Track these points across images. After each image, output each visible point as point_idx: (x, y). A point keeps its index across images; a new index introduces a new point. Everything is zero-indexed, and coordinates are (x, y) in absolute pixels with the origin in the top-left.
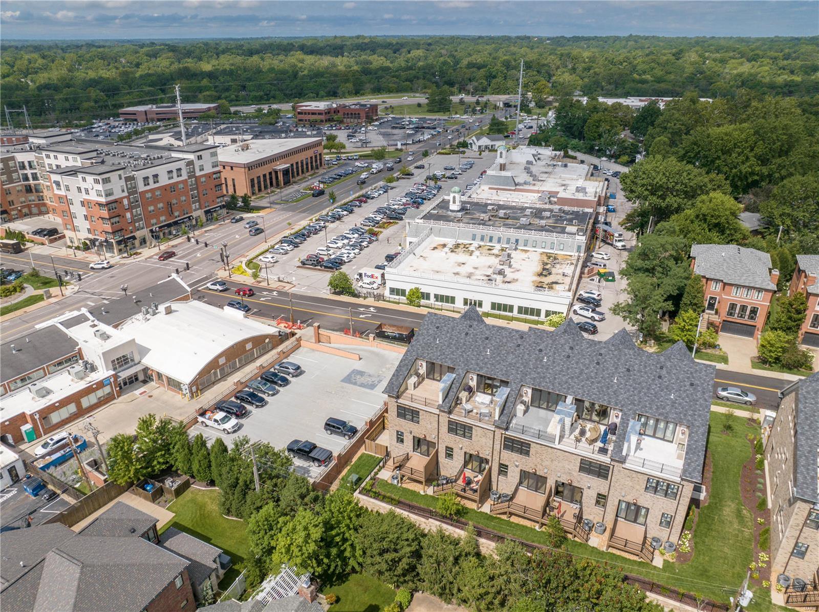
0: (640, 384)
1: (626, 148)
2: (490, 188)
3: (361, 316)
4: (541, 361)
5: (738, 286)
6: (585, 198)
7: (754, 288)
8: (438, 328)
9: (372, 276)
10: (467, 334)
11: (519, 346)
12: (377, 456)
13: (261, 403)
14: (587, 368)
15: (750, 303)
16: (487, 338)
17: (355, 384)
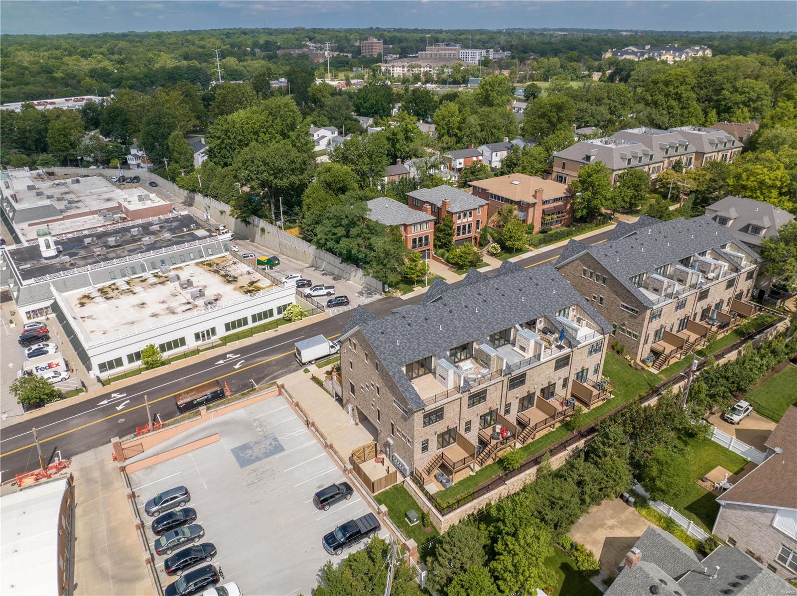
1: (112, 152)
2: (30, 225)
3: (118, 408)
4: (475, 313)
5: (414, 224)
6: (153, 205)
7: (424, 222)
11: (451, 312)
12: (387, 488)
14: (502, 302)
15: (423, 234)
17: (258, 459)
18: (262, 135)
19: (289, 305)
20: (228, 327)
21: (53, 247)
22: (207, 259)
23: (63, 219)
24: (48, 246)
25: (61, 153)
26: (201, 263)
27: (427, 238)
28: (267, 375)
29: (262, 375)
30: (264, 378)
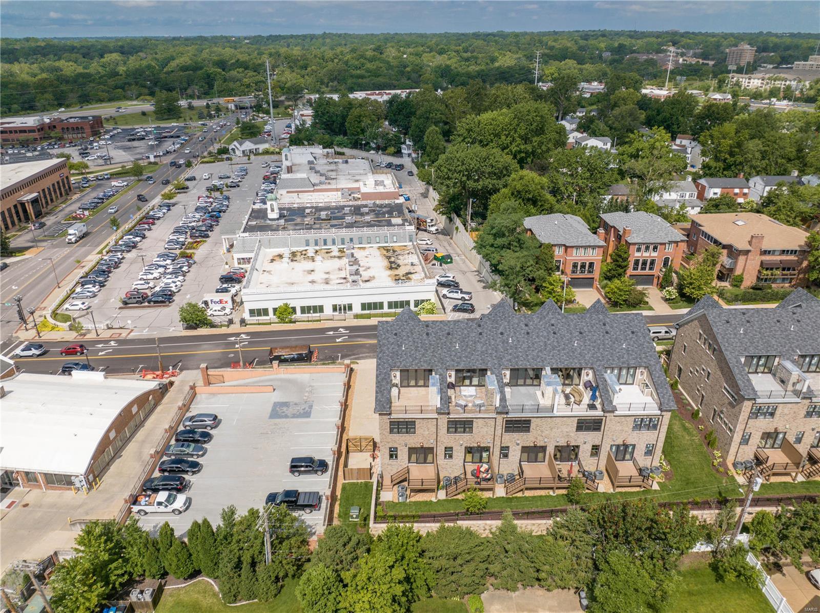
0: (595, 342)
1: (390, 140)
2: (288, 192)
3: (237, 346)
4: (507, 342)
5: (577, 247)
6: (386, 190)
7: (590, 246)
8: (396, 334)
9: (221, 302)
10: (427, 334)
11: (481, 334)
12: (359, 481)
13: (195, 467)
14: (548, 340)
15: (588, 260)
16: (449, 334)
17: (286, 417)
18: (503, 137)
19: (427, 300)
20: (364, 306)
21: (276, 211)
22: (391, 245)
23: (313, 191)
24: (273, 210)
25: (353, 137)
26: (383, 247)
27: (591, 265)
28: (354, 355)
29: (350, 353)
30: (350, 355)
